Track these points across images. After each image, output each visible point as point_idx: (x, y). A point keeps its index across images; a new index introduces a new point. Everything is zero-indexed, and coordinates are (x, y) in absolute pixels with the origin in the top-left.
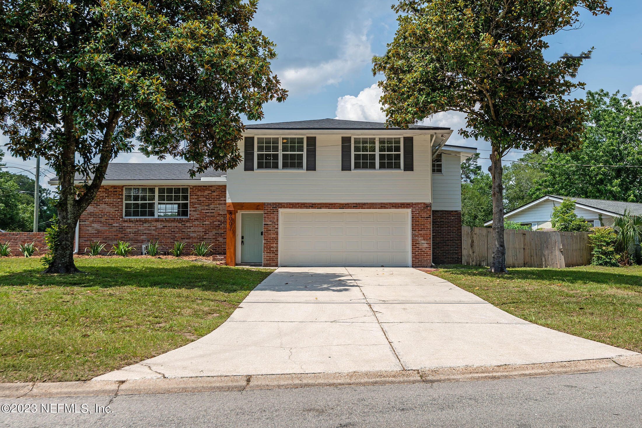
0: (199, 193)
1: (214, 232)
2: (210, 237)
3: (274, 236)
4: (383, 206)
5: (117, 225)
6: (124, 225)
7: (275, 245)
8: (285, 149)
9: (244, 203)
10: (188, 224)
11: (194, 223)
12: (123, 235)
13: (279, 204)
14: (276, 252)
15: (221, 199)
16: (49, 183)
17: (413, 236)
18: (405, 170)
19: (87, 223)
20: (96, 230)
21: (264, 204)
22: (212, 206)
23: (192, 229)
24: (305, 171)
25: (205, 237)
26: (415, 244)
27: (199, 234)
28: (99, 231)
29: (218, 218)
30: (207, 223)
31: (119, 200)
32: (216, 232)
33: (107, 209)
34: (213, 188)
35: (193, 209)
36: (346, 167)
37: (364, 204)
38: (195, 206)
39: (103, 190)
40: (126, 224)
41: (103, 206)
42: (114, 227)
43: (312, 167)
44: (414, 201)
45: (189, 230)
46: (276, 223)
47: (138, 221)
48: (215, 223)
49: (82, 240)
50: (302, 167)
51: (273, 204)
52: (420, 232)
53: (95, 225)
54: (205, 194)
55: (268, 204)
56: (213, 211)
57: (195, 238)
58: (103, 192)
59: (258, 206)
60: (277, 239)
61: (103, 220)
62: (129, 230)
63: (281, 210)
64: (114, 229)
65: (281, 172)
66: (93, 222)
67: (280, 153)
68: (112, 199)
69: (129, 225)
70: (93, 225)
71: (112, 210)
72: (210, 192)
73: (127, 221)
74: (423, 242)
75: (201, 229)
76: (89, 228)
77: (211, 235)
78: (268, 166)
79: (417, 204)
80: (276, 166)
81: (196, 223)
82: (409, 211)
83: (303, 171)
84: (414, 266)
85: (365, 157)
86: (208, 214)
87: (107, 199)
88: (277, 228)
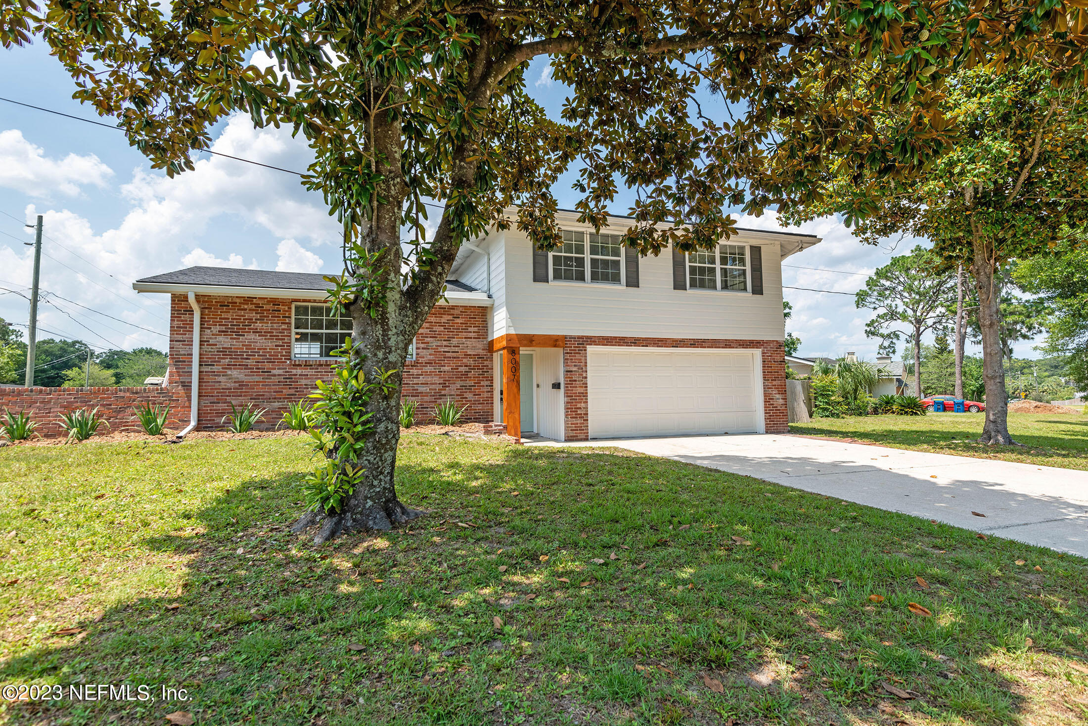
0: (433, 319)
1: (459, 384)
2: (453, 393)
3: (582, 390)
4: (728, 344)
5: (281, 372)
6: (294, 371)
7: (583, 405)
8: (594, 251)
9: (534, 335)
10: (414, 371)
11: (425, 369)
12: (292, 391)
13: (587, 337)
14: (584, 417)
15: (470, 329)
16: (135, 287)
17: (766, 388)
18: (754, 293)
19: (215, 368)
20: (235, 382)
21: (565, 337)
22: (455, 341)
23: (422, 379)
24: (625, 287)
25: (443, 392)
26: (768, 399)
27: (433, 387)
28: (242, 384)
29: (465, 360)
30: (446, 368)
31: (284, 327)
32: (462, 383)
33: (260, 342)
34: (456, 312)
35: (422, 346)
36: (679, 285)
37: (704, 341)
38: (426, 340)
39: (251, 306)
40: (299, 371)
41: (252, 336)
42: (275, 375)
43: (633, 281)
44: (765, 339)
45: (416, 381)
46: (583, 368)
47: (322, 365)
48: (461, 369)
49: (206, 401)
50: (619, 280)
51: (579, 337)
52: (774, 383)
53: (235, 373)
54: (443, 320)
55: (571, 337)
56: (456, 349)
57: (426, 394)
58: (250, 310)
59: (555, 341)
60: (585, 395)
61: (250, 362)
62: (304, 382)
63: (590, 349)
64: (276, 379)
65: (588, 287)
66: (229, 366)
67: (588, 257)
68: (270, 325)
69: (305, 372)
70: (229, 372)
71: (270, 344)
72: (450, 317)
73: (300, 365)
74: (778, 396)
75: (436, 380)
76: (222, 379)
77: (453, 389)
78: (568, 277)
79: (768, 342)
80: (581, 277)
81: (429, 369)
82: (757, 353)
83: (621, 288)
84: (768, 431)
85: (702, 270)
86: (448, 354)
87: (259, 325)
88: (586, 378)
